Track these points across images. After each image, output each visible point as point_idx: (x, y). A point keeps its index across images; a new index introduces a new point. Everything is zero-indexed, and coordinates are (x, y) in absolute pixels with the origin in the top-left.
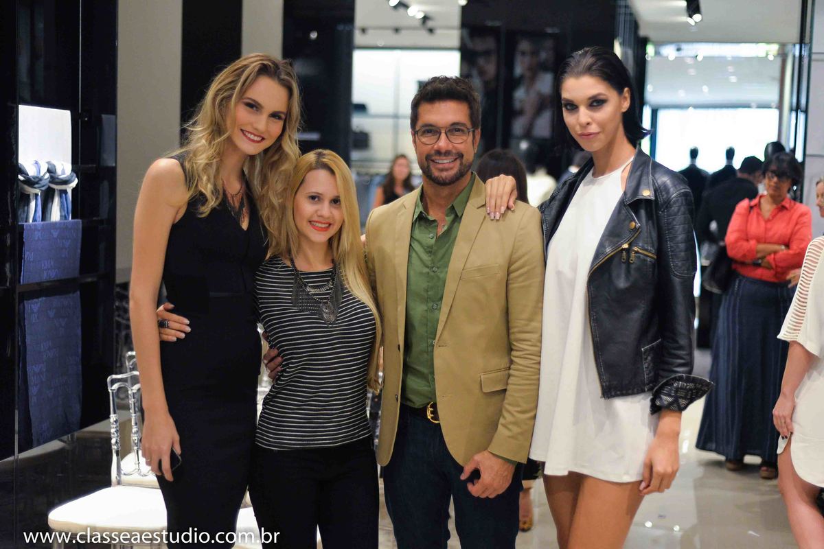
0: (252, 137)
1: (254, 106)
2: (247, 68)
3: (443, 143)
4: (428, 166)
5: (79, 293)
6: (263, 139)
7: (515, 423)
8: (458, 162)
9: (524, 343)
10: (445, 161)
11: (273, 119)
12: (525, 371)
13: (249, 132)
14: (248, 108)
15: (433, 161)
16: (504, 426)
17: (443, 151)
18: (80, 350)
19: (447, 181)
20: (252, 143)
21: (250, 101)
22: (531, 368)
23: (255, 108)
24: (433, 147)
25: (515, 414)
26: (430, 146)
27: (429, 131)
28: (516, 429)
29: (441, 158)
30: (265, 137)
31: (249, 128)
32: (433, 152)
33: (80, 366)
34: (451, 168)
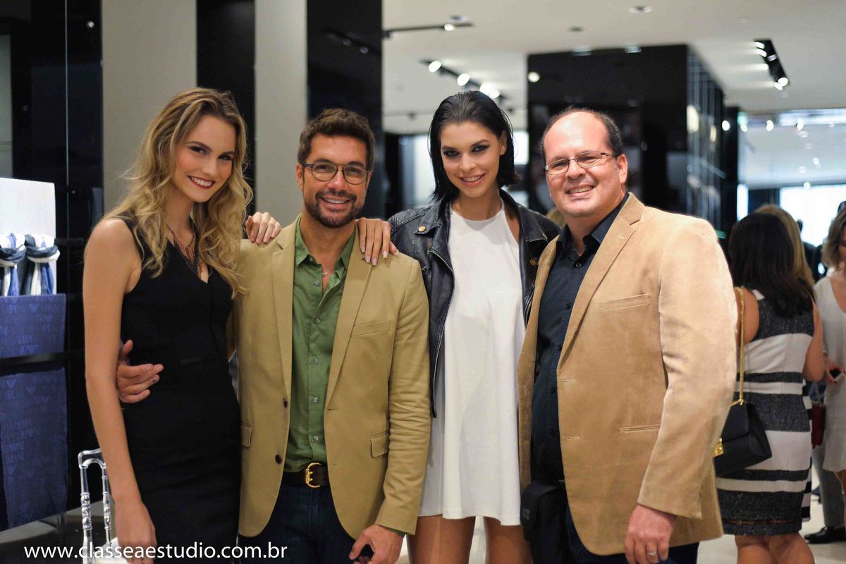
0: (202, 183)
1: (201, 149)
2: (187, 107)
3: (338, 182)
5: (63, 369)
6: (213, 183)
7: (405, 492)
9: (409, 403)
10: (337, 202)
11: (221, 160)
12: (412, 435)
13: (198, 178)
14: (195, 152)
15: (324, 200)
16: (394, 496)
17: (338, 190)
18: (66, 429)
19: (337, 223)
20: (202, 189)
21: (197, 145)
22: (417, 430)
23: (201, 152)
24: (326, 185)
25: (405, 482)
26: (322, 184)
27: (323, 167)
28: (407, 499)
29: (334, 197)
30: (216, 180)
31: (196, 174)
32: (326, 190)
33: (66, 446)
34: (343, 210)
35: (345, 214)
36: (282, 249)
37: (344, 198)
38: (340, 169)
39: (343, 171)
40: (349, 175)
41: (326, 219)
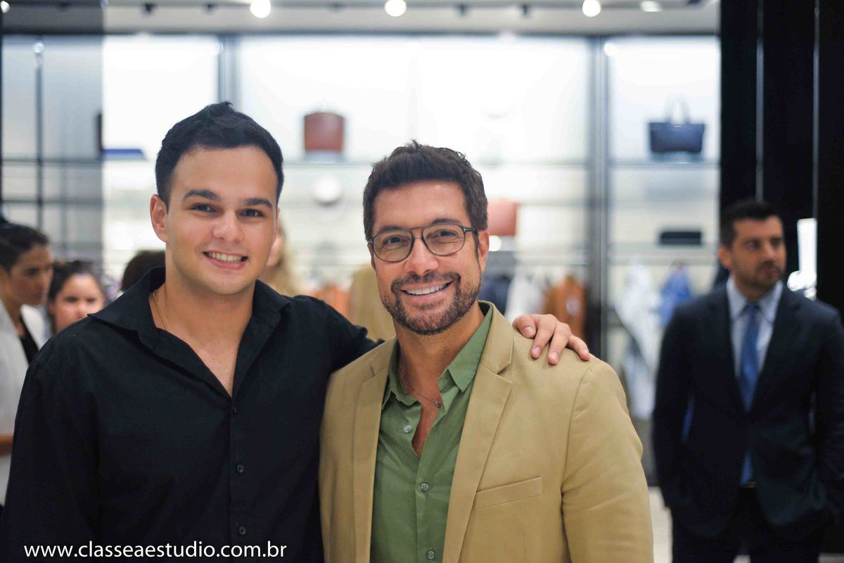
4: (398, 302)
8: (451, 290)
10: (427, 291)
15: (405, 292)
17: (421, 272)
19: (434, 325)
27: (395, 241)
29: (420, 285)
36: (374, 375)
38: (418, 236)
39: (424, 240)
40: (435, 243)
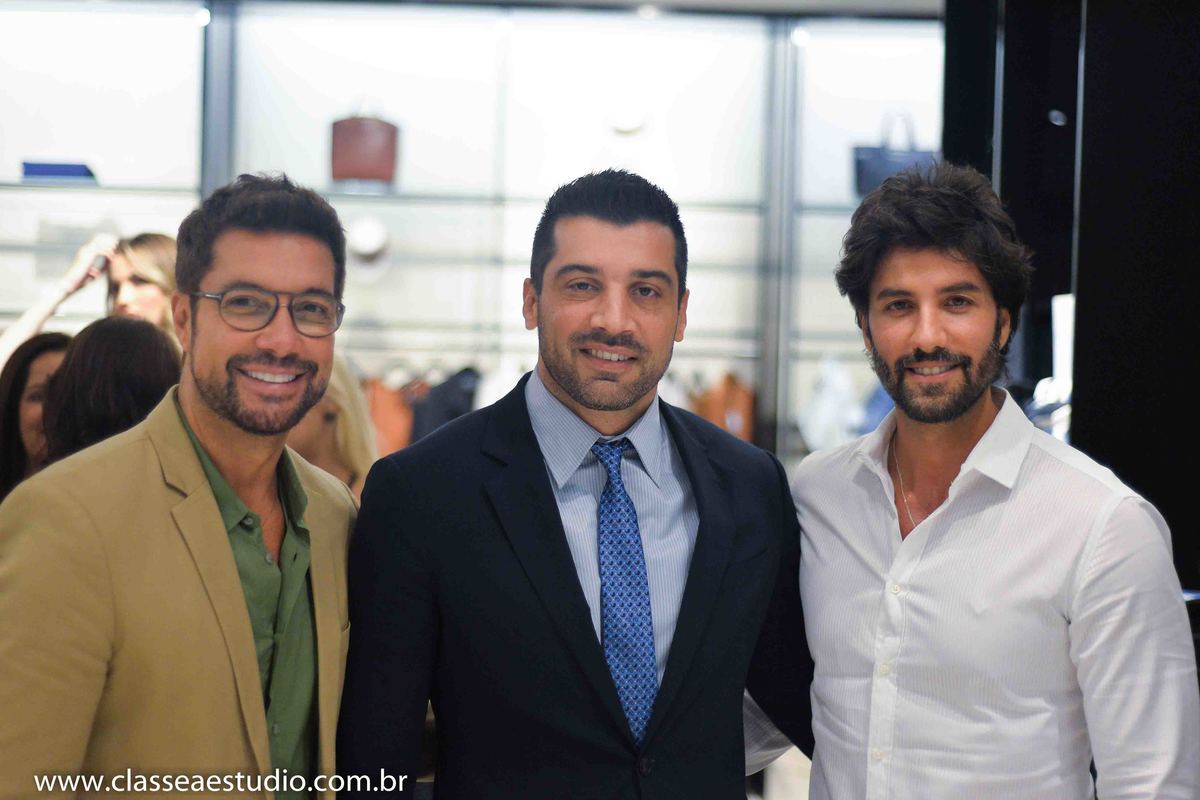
3: (280, 334)
8: (304, 383)
15: (244, 372)
19: (277, 423)
34: (290, 397)
35: (291, 406)
36: (185, 495)
37: (294, 371)
38: (284, 302)
39: (290, 308)
40: (304, 320)
41: (250, 417)
